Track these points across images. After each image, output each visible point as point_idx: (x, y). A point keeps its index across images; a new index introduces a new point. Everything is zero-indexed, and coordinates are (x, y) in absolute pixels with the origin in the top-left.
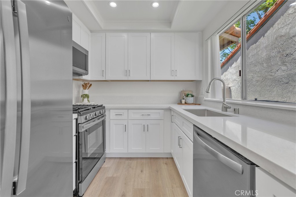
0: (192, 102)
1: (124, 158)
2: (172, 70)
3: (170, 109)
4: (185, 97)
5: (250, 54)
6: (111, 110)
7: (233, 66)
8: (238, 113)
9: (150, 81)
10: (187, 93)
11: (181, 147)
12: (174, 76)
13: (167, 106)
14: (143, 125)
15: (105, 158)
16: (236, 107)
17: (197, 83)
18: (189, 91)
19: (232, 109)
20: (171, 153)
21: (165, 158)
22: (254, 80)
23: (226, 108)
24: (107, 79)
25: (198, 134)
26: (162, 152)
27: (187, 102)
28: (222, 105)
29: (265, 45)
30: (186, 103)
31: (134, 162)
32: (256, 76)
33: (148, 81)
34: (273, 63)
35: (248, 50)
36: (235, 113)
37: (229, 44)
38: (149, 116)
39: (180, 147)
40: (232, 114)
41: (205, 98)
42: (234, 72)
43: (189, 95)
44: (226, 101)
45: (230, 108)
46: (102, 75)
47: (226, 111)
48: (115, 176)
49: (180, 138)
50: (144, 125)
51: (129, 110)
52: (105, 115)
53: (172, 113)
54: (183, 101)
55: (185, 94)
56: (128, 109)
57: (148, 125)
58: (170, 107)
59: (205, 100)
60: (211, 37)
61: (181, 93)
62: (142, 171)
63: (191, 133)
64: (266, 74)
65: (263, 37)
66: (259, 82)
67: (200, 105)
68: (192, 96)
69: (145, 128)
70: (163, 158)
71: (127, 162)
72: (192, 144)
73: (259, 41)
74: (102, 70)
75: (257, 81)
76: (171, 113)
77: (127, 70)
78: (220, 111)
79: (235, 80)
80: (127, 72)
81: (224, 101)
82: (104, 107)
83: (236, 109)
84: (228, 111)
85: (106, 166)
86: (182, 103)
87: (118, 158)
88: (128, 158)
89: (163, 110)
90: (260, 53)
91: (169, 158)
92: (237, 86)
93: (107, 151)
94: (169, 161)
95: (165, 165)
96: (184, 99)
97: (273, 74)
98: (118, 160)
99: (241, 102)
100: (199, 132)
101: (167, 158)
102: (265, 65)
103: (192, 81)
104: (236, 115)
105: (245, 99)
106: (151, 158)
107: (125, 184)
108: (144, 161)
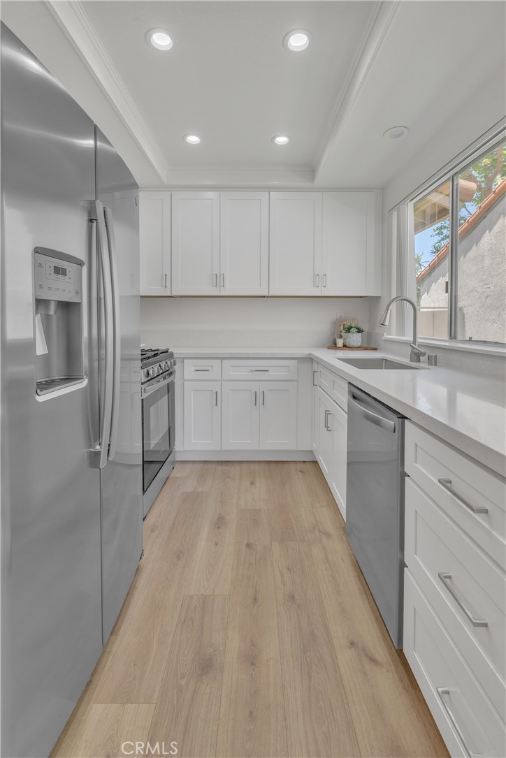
0: (359, 344)
1: (214, 461)
2: (316, 273)
3: (310, 359)
4: (343, 333)
6: (185, 360)
8: (435, 364)
9: (268, 297)
10: (348, 324)
11: (330, 430)
12: (320, 286)
13: (303, 352)
14: (253, 392)
15: (175, 462)
16: (433, 353)
17: (371, 302)
18: (354, 320)
19: (427, 357)
20: (312, 451)
21: (300, 462)
23: (416, 356)
24: (174, 294)
25: (354, 397)
26: (293, 448)
27: (347, 344)
28: (410, 349)
30: (345, 346)
31: (235, 470)
33: (264, 297)
36: (430, 364)
37: (435, 220)
38: (267, 373)
39: (328, 430)
40: (426, 365)
41: (386, 336)
43: (352, 327)
44: (419, 340)
45: (424, 354)
46: (164, 285)
47: (418, 361)
48: (199, 490)
49: (327, 413)
50: (256, 393)
51: (223, 361)
52: (174, 371)
53: (315, 366)
54: (340, 342)
55: (344, 325)
56: (222, 359)
57: (263, 392)
58: (310, 354)
59: (386, 340)
60: (398, 206)
61: (336, 324)
62: (252, 484)
63: (344, 398)
67: (375, 349)
68: (359, 331)
69: (259, 399)
70: (295, 462)
71: (220, 468)
72: (346, 416)
74: (164, 274)
76: (312, 366)
77: (218, 274)
78: (407, 361)
80: (218, 279)
81: (414, 341)
82: (172, 354)
83: (432, 356)
84: (421, 360)
85: (178, 475)
86: (338, 346)
87: (199, 462)
88: (222, 461)
89: (296, 361)
91: (309, 462)
93: (178, 446)
94: (308, 466)
95: (300, 473)
96: (341, 337)
98: (201, 465)
99: (447, 344)
100: (358, 394)
101: (304, 462)
103: (361, 297)
104: (430, 367)
105: (455, 338)
106: (269, 462)
107: (221, 502)
108: (256, 467)
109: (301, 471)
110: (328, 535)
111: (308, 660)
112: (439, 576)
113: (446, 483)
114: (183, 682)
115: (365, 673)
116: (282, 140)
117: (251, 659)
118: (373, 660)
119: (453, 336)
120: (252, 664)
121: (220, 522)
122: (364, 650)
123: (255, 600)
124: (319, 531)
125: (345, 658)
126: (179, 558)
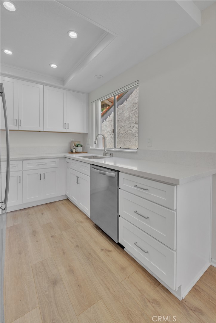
0: (81, 151)
2: (64, 123)
3: (64, 158)
4: (74, 147)
5: (119, 112)
7: (108, 119)
8: (112, 156)
10: (76, 143)
12: (66, 128)
13: (63, 155)
16: (111, 153)
17: (84, 135)
18: (78, 142)
19: (109, 154)
20: (66, 195)
21: (60, 200)
22: (121, 133)
23: (106, 154)
27: (77, 151)
28: (103, 152)
29: (127, 107)
30: (76, 152)
31: (31, 211)
32: (122, 129)
34: (131, 122)
35: (117, 108)
38: (45, 165)
39: (78, 184)
40: (109, 157)
41: (91, 148)
42: (108, 125)
43: (78, 145)
44: (106, 149)
45: (108, 153)
47: (106, 156)
48: (16, 224)
49: (77, 178)
50: (40, 174)
54: (74, 151)
55: (74, 144)
56: (22, 160)
57: (44, 174)
58: (65, 156)
59: (91, 149)
60: (96, 101)
61: (70, 144)
62: (43, 214)
64: (128, 129)
65: (126, 101)
66: (123, 135)
67: (87, 153)
68: (82, 146)
69: (42, 177)
71: (23, 212)
73: (124, 103)
75: (123, 134)
76: (65, 161)
78: (102, 156)
79: (108, 132)
80: (18, 122)
81: (105, 149)
88: (22, 209)
89: (58, 159)
90: (124, 112)
91: (64, 200)
92: (110, 137)
97: (131, 129)
99: (114, 149)
101: (62, 200)
102: (127, 122)
103: (80, 133)
104: (111, 157)
105: (116, 148)
106: (46, 204)
107: (31, 225)
108: (41, 207)
109: (62, 204)
110: (82, 222)
111: (91, 261)
112: (135, 212)
113: (135, 186)
114: (48, 293)
115: (108, 255)
116: (54, 66)
117: (71, 271)
118: (109, 251)
119: (115, 147)
120: (72, 272)
121: (34, 233)
122: (106, 250)
123: (64, 253)
124: (78, 222)
125: (101, 255)
126: (20, 254)
